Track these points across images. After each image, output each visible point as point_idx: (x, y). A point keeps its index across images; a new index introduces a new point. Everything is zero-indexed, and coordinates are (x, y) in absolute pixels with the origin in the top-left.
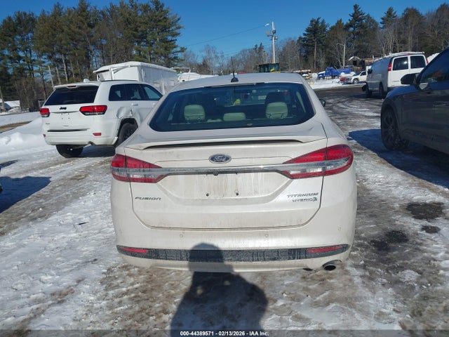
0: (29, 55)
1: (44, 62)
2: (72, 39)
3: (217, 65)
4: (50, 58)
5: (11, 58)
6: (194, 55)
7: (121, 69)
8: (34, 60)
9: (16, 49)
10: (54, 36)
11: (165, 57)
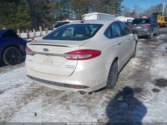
0: (68, 10)
1: (73, 12)
2: (82, 4)
3: (139, 13)
4: (75, 11)
5: (63, 11)
6: (129, 9)
7: (90, 15)
8: (70, 12)
9: (65, 8)
10: (77, 3)
11: (116, 10)
